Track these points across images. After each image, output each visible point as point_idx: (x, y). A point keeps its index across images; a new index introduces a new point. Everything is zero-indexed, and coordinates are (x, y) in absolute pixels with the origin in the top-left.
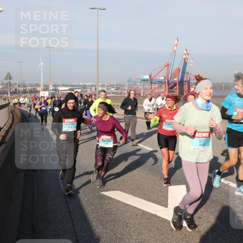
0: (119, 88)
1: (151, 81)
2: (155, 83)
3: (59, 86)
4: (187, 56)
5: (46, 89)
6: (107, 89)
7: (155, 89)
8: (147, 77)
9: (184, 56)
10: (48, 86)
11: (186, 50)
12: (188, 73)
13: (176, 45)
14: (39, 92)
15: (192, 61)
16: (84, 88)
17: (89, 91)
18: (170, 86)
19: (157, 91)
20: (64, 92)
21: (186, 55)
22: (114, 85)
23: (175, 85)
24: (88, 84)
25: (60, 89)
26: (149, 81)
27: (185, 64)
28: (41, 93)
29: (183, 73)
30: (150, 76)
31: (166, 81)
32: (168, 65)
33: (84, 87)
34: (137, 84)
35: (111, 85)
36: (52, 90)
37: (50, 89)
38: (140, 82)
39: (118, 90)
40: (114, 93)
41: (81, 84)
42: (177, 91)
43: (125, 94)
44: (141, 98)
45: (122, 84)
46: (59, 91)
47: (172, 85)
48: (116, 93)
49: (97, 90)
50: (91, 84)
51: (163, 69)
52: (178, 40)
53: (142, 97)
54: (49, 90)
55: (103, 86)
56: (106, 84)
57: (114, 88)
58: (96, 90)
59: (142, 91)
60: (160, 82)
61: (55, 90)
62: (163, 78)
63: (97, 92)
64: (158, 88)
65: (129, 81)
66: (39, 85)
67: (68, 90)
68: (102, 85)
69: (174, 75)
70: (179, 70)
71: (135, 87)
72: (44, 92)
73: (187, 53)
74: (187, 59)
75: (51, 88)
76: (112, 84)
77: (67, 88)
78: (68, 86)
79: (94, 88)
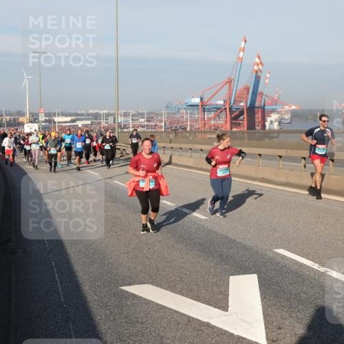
0: (152, 118)
1: (203, 107)
2: (209, 111)
3: (55, 115)
4: (260, 67)
5: (35, 120)
6: (132, 120)
7: (210, 119)
8: (197, 101)
9: (256, 68)
10: (38, 115)
11: (259, 58)
12: (262, 94)
13: (243, 50)
14: (22, 124)
15: (268, 75)
16: (96, 118)
17: (103, 123)
18: (233, 115)
19: (212, 122)
20: (64, 124)
21: (258, 65)
22: (144, 114)
23: (242, 113)
24: (101, 112)
25: (57, 119)
26: (200, 107)
27: (258, 79)
28: (26, 126)
29: (255, 93)
30: (201, 99)
31: (227, 107)
32: (230, 82)
33: (96, 116)
34: (181, 111)
35: (139, 114)
36: (43, 122)
37: (40, 119)
38: (185, 109)
39: (150, 121)
40: (144, 127)
41: (90, 112)
42: (245, 122)
43: (161, 127)
44: (188, 135)
45: (157, 112)
46: (55, 123)
47: (237, 113)
48: (147, 126)
49: (116, 121)
50: (107, 112)
51: (222, 87)
52: (246, 41)
53: (189, 132)
54: (39, 122)
55: (126, 115)
56: (132, 112)
57: (144, 118)
58: (114, 122)
59: (189, 123)
60: (218, 109)
61: (49, 121)
62: (222, 102)
63: (116, 124)
64: (214, 119)
65: (168, 107)
66: (22, 114)
67: (70, 122)
68: (124, 113)
69: (239, 97)
70: (248, 89)
71: (177, 116)
72: (31, 125)
73: (261, 63)
74: (261, 72)
75: (42, 118)
76: (141, 112)
77: (68, 119)
78: (70, 115)
79: (112, 118)
